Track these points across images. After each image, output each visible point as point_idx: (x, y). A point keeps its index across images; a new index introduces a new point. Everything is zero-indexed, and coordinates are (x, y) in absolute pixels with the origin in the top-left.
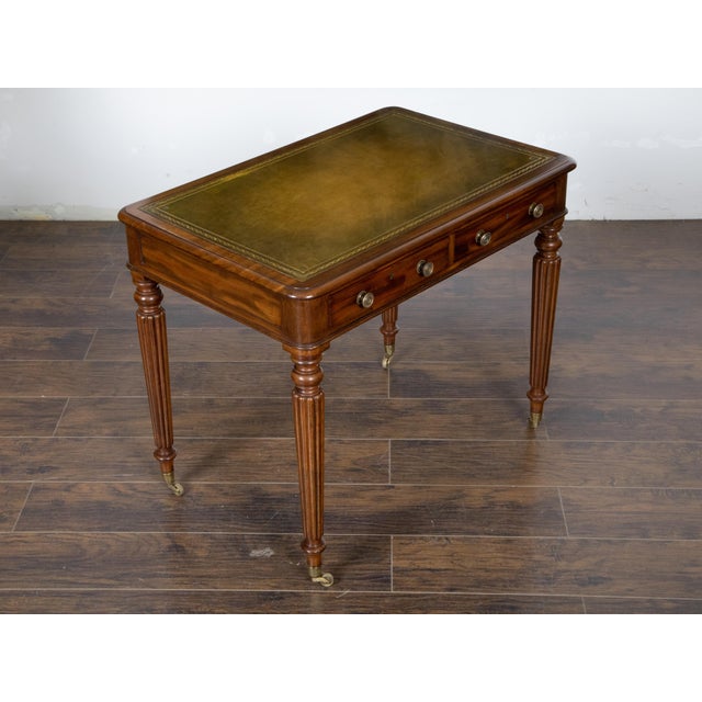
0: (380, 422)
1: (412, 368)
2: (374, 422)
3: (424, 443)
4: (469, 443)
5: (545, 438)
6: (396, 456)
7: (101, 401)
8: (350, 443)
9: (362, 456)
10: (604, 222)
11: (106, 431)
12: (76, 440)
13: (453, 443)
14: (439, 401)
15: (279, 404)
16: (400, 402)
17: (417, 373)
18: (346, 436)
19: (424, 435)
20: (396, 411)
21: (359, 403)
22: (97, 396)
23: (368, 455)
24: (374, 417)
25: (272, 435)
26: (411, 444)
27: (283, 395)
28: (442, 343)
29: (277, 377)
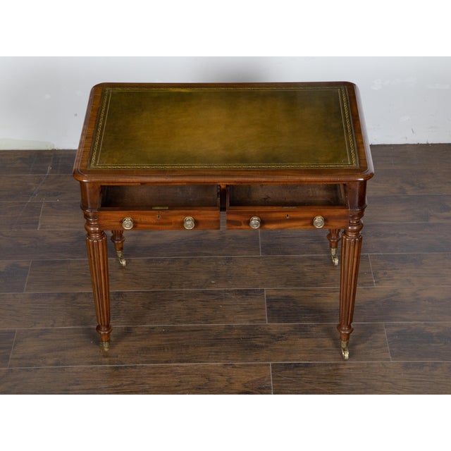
0: (262, 347)
1: (283, 294)
2: (256, 346)
3: (297, 366)
4: (332, 365)
5: (388, 359)
6: (276, 379)
7: (43, 332)
8: (241, 367)
9: (250, 379)
10: (427, 145)
11: (50, 361)
12: (27, 370)
13: (320, 365)
14: (305, 326)
15: (183, 331)
16: (275, 327)
17: (288, 299)
18: (237, 360)
19: (297, 359)
20: (274, 335)
21: (244, 328)
22: (39, 327)
23: (255, 378)
24: (257, 342)
25: (180, 362)
26: (287, 366)
27: (185, 322)
28: (305, 270)
29: (179, 305)
